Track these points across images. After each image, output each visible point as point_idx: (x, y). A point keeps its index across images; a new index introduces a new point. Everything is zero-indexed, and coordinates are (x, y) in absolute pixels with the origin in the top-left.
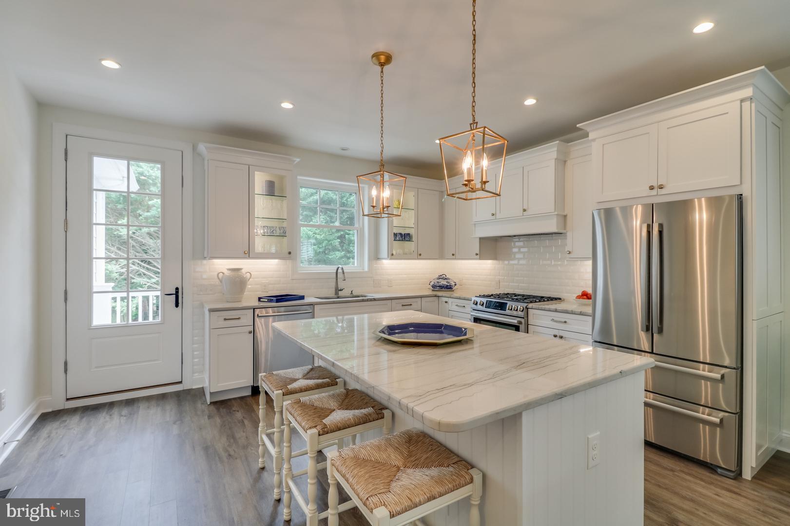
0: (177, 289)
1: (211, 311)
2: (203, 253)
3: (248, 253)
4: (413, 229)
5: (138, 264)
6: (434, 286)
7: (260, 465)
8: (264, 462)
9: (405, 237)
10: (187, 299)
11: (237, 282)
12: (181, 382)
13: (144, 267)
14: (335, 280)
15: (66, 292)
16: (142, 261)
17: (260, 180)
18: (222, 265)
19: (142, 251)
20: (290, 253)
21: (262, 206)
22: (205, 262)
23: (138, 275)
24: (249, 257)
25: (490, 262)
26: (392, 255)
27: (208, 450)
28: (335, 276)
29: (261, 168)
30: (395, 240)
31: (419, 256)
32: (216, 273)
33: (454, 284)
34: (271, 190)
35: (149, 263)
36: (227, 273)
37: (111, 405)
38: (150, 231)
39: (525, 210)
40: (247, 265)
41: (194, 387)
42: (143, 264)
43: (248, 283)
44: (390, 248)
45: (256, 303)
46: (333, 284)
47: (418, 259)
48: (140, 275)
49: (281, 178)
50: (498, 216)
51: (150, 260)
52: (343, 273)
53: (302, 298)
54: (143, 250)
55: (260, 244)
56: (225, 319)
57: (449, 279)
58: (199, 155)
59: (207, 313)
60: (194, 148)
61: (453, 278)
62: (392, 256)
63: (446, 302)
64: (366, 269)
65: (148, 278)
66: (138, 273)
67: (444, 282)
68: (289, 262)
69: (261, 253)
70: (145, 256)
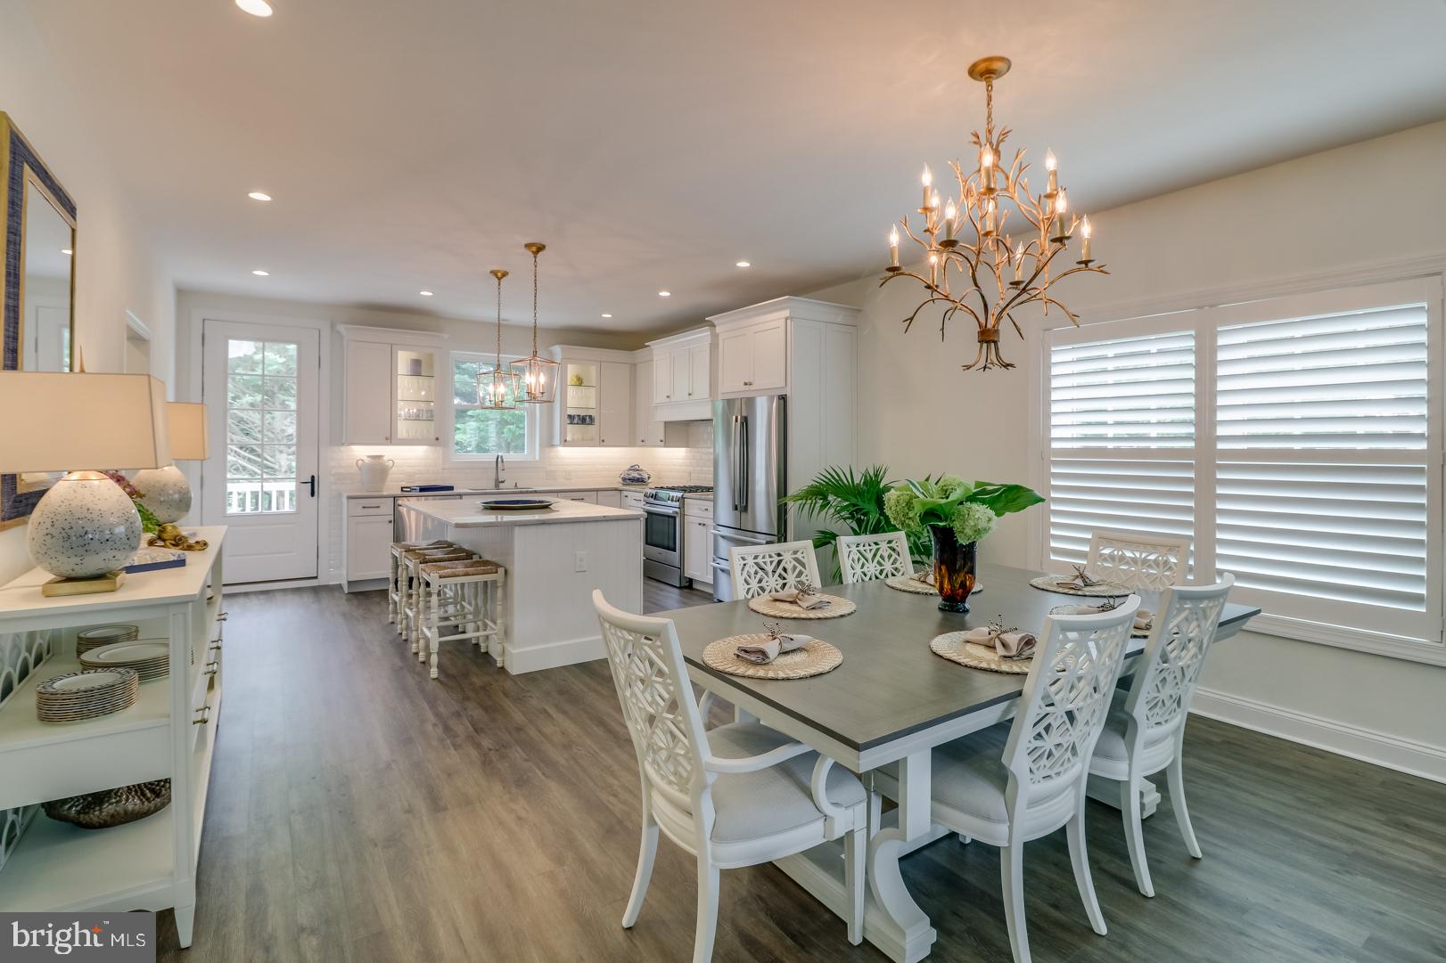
0: (313, 477)
1: (349, 498)
2: (341, 438)
3: (390, 439)
4: (594, 411)
5: (236, 452)
6: (624, 479)
7: (390, 620)
8: (393, 618)
9: (584, 420)
10: (323, 488)
11: (378, 470)
12: (316, 578)
13: (244, 458)
14: (495, 470)
15: (202, 478)
16: (241, 448)
17: (404, 359)
18: (362, 452)
19: (240, 432)
20: (437, 439)
21: (407, 388)
22: (343, 448)
23: (235, 469)
24: (391, 443)
25: (683, 450)
26: (566, 441)
27: (344, 615)
28: (495, 465)
29: (405, 347)
30: (571, 423)
31: (603, 443)
32: (355, 462)
33: (647, 476)
34: (417, 368)
35: (252, 451)
36: (367, 460)
37: (246, 594)
38: (256, 400)
39: (690, 394)
40: (389, 452)
41: (331, 583)
42: (242, 452)
43: (391, 472)
44: (563, 432)
45: (399, 492)
46: (494, 476)
47: (600, 446)
48: (237, 469)
49: (431, 356)
50: (673, 399)
51: (254, 447)
52: (502, 462)
53: (451, 488)
54: (242, 430)
55: (403, 429)
56: (364, 507)
57: (642, 470)
58: (338, 332)
59: (345, 500)
60: (333, 326)
61: (647, 469)
62: (565, 443)
63: (626, 496)
64: (537, 458)
65: (251, 474)
66: (234, 467)
67: (635, 475)
68: (439, 449)
69: (403, 439)
70: (246, 440)
